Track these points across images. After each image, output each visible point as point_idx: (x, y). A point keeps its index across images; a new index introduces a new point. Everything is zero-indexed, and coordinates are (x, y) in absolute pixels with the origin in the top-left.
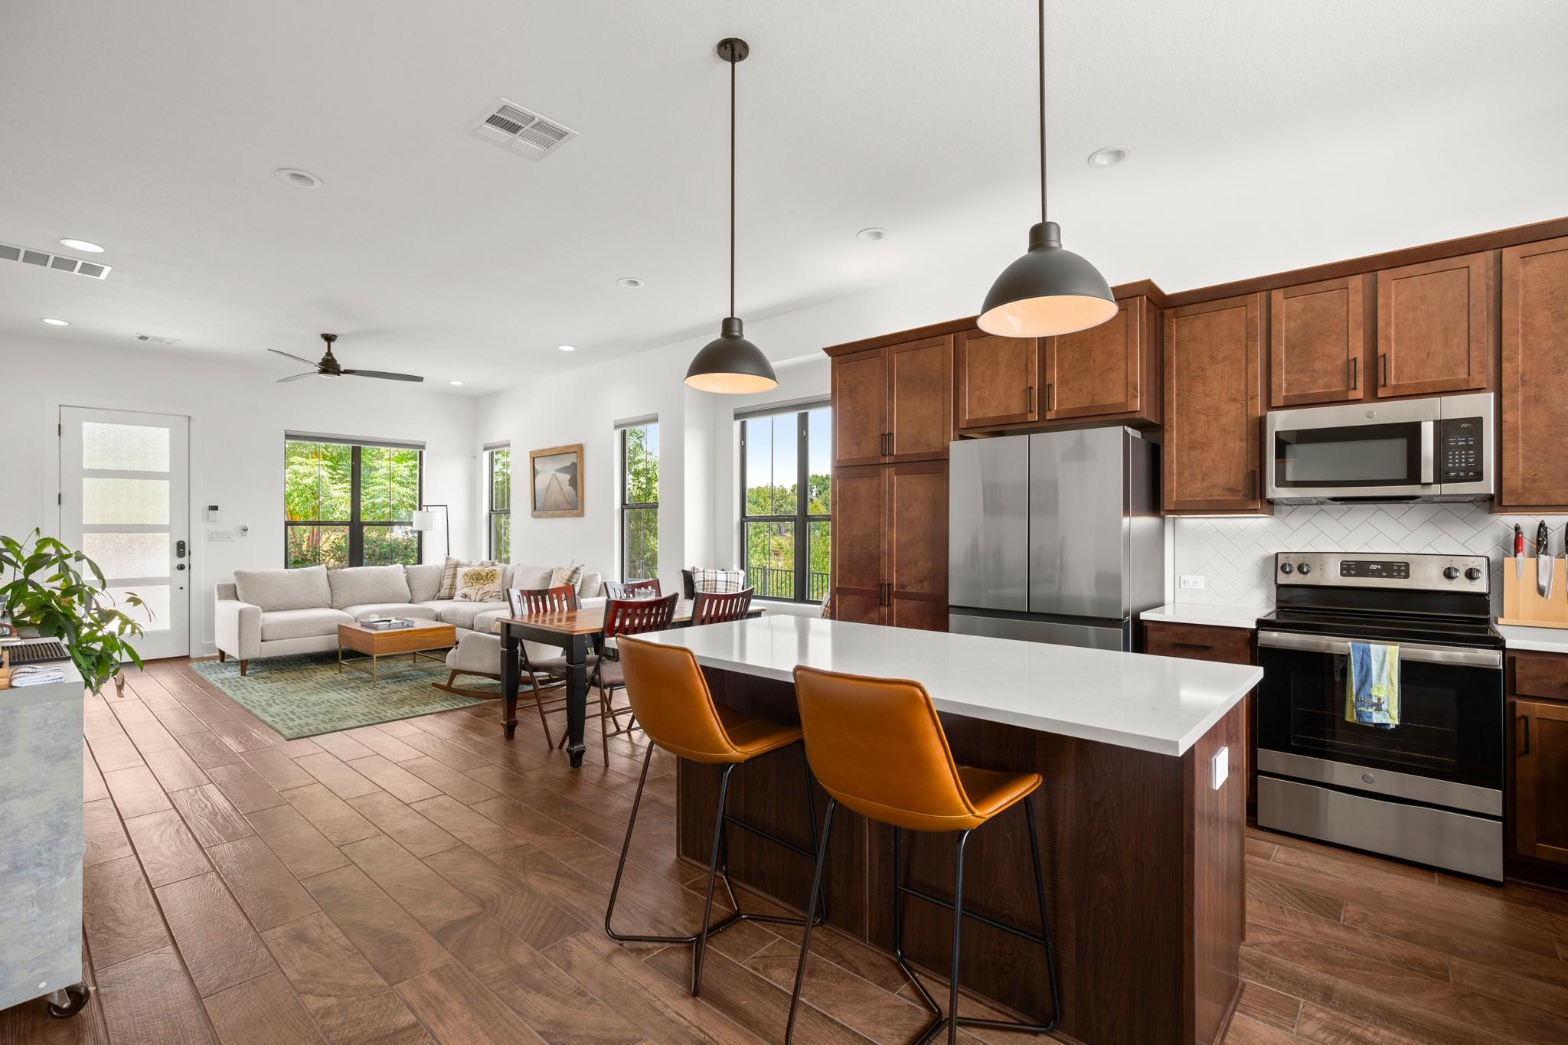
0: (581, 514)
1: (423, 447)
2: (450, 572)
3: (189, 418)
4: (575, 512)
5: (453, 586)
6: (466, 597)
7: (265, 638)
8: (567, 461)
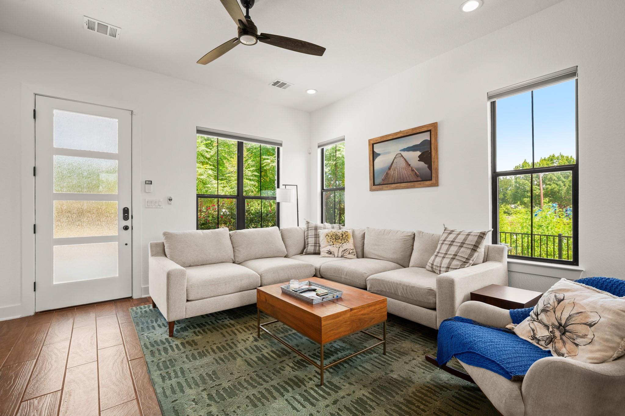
0: (436, 184)
1: (281, 145)
2: (312, 233)
3: (132, 111)
4: (428, 183)
5: (317, 244)
6: (331, 253)
7: (189, 299)
8: (417, 140)
